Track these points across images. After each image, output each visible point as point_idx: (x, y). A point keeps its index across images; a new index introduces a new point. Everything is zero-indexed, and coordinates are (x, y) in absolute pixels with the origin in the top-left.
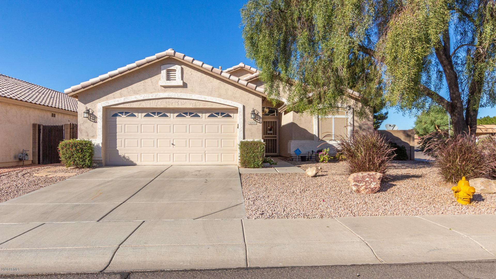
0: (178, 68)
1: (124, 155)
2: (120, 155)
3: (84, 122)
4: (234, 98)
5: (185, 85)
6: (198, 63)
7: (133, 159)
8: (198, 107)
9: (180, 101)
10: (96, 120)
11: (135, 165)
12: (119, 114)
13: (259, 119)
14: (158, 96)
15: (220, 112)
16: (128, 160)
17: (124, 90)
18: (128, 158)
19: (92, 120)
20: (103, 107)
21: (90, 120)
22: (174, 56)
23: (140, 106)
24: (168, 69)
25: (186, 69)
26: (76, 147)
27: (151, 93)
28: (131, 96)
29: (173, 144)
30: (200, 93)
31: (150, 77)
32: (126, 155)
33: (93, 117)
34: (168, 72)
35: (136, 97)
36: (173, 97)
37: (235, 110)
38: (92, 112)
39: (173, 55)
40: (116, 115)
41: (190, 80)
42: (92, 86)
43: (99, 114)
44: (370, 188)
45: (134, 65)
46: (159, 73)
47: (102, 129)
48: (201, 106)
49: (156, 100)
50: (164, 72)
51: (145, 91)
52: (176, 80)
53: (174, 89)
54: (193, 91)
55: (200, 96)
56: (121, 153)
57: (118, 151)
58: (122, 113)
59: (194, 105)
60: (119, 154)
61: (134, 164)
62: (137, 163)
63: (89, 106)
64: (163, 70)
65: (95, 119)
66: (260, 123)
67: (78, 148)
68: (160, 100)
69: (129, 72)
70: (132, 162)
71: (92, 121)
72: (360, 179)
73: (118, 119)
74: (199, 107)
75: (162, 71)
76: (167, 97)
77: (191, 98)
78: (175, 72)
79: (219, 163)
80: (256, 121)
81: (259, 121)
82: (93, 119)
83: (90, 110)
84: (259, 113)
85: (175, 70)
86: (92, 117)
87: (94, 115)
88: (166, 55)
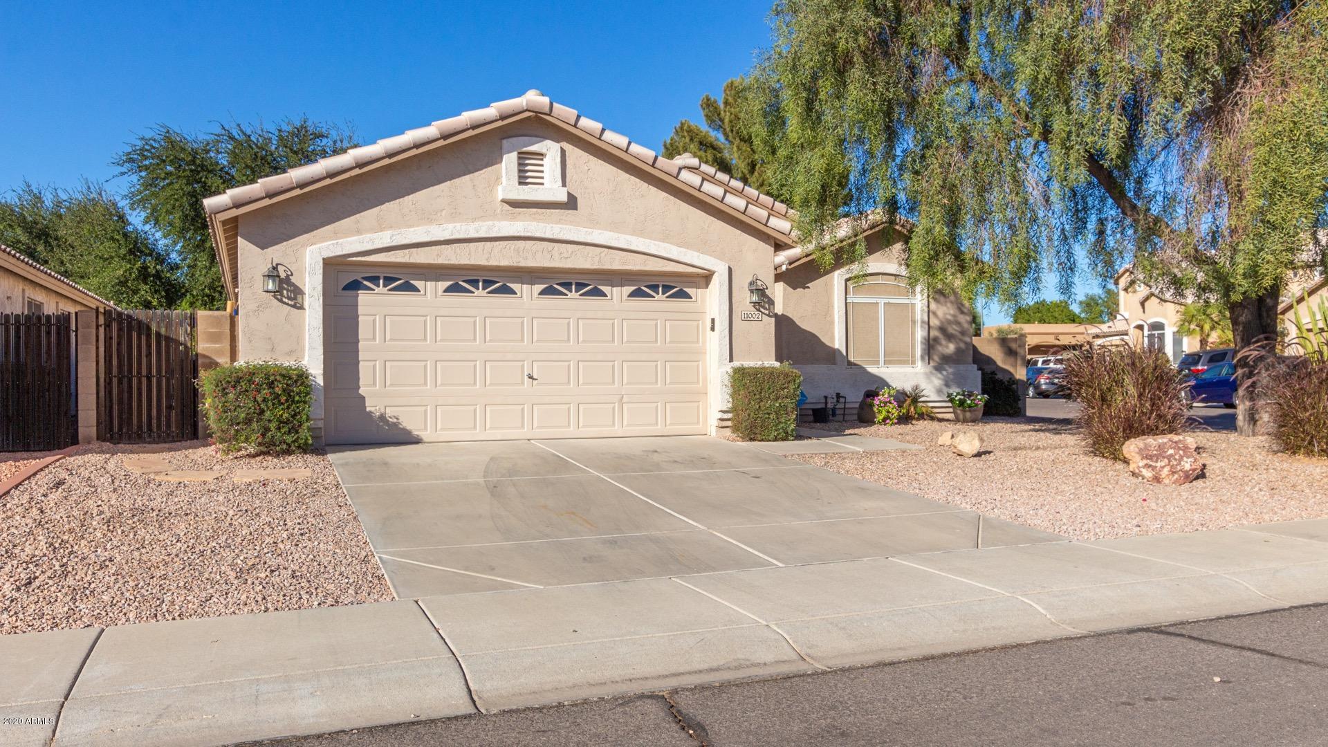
0: (550, 149)
1: (383, 411)
2: (371, 412)
3: (260, 308)
4: (703, 246)
5: (571, 203)
6: (615, 139)
7: (410, 423)
8: (607, 266)
9: (556, 249)
10: (299, 300)
11: (417, 441)
12: (365, 283)
13: (767, 306)
14: (496, 229)
15: (661, 284)
16: (395, 425)
17: (390, 208)
18: (395, 420)
19: (286, 300)
20: (323, 259)
21: (281, 301)
22: (549, 115)
23: (440, 261)
24: (525, 149)
25: (573, 152)
27: (474, 220)
28: (411, 226)
29: (531, 377)
30: (615, 227)
31: (470, 172)
32: (389, 412)
33: (291, 291)
34: (523, 157)
35: (428, 232)
36: (538, 235)
37: (705, 278)
38: (288, 276)
39: (547, 110)
40: (355, 286)
41: (586, 188)
42: (298, 192)
43: (312, 284)
44: (1181, 470)
45: (431, 131)
46: (495, 159)
47: (321, 330)
48: (616, 266)
49: (488, 243)
50: (510, 161)
51: (455, 216)
52: (542, 184)
53: (539, 210)
54: (593, 223)
55: (616, 235)
56: (374, 406)
57: (363, 398)
58: (374, 280)
59: (596, 259)
60: (368, 409)
61: (414, 440)
62: (424, 435)
63: (276, 253)
64: (509, 152)
65: (295, 298)
66: (769, 315)
68: (498, 243)
69: (414, 152)
70: (408, 433)
71: (288, 304)
72: (1155, 452)
73: (363, 297)
74: (609, 267)
75: (505, 157)
76: (522, 234)
77: (589, 241)
78: (542, 160)
79: (659, 429)
80: (759, 310)
81: (767, 312)
82: (289, 298)
83: (281, 269)
84: (767, 288)
85: (541, 155)
86: (288, 291)
87: (294, 285)
88: (527, 110)
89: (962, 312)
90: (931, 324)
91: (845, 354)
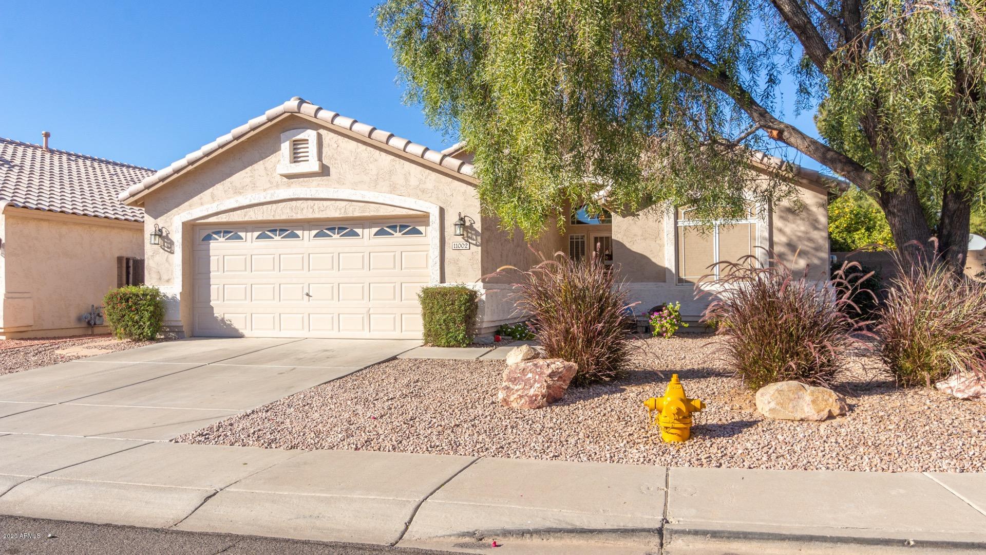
0: (310, 135)
1: (222, 316)
2: (217, 317)
3: (155, 253)
4: (420, 192)
5: (325, 171)
6: (343, 122)
7: (238, 325)
8: (350, 215)
9: (316, 205)
10: (173, 248)
11: (241, 336)
12: (214, 236)
13: (474, 237)
14: (276, 195)
15: (398, 225)
16: (230, 325)
17: (218, 189)
18: (229, 322)
19: (166, 249)
20: (183, 223)
21: (164, 249)
22: (299, 113)
23: (246, 219)
24: (295, 138)
25: (327, 136)
26: (127, 301)
27: (265, 190)
28: (230, 198)
29: (308, 295)
30: (355, 185)
31: (263, 158)
32: (227, 317)
33: (169, 243)
34: (296, 145)
35: (237, 201)
36: (302, 196)
37: (424, 219)
38: (167, 234)
39: (297, 110)
40: (208, 238)
41: (336, 160)
42: (161, 184)
43: (177, 237)
45: (228, 137)
46: (276, 149)
47: (181, 266)
48: (357, 214)
49: (274, 205)
50: (286, 147)
51: (254, 187)
52: (308, 160)
53: (305, 179)
54: (340, 182)
55: (354, 191)
56: (218, 313)
57: (213, 308)
58: (217, 233)
59: (343, 211)
60: (215, 315)
61: (240, 336)
62: (245, 332)
63: (161, 222)
64: (284, 142)
65: (170, 248)
66: (476, 245)
67: (130, 304)
68: (280, 204)
69: (221, 151)
70: (237, 330)
71: (167, 251)
72: (519, 375)
73: (213, 244)
75: (282, 145)
76: (292, 197)
77: (336, 197)
78: (308, 143)
80: (467, 241)
81: (474, 242)
82: (168, 248)
83: (164, 230)
84: (474, 223)
85: (305, 141)
86: (167, 243)
87: (170, 239)
88: (285, 112)
89: (816, 228)
90: (775, 239)
91: (674, 271)
